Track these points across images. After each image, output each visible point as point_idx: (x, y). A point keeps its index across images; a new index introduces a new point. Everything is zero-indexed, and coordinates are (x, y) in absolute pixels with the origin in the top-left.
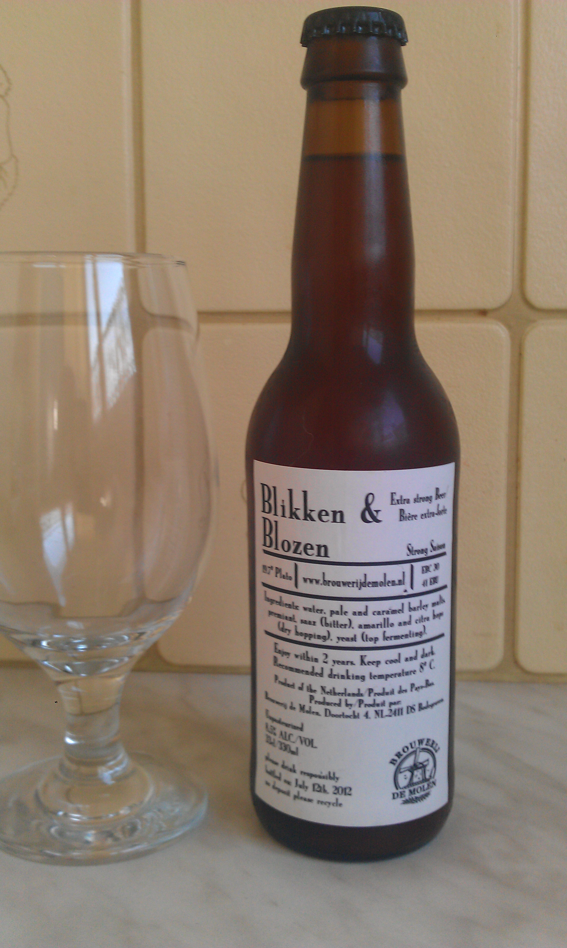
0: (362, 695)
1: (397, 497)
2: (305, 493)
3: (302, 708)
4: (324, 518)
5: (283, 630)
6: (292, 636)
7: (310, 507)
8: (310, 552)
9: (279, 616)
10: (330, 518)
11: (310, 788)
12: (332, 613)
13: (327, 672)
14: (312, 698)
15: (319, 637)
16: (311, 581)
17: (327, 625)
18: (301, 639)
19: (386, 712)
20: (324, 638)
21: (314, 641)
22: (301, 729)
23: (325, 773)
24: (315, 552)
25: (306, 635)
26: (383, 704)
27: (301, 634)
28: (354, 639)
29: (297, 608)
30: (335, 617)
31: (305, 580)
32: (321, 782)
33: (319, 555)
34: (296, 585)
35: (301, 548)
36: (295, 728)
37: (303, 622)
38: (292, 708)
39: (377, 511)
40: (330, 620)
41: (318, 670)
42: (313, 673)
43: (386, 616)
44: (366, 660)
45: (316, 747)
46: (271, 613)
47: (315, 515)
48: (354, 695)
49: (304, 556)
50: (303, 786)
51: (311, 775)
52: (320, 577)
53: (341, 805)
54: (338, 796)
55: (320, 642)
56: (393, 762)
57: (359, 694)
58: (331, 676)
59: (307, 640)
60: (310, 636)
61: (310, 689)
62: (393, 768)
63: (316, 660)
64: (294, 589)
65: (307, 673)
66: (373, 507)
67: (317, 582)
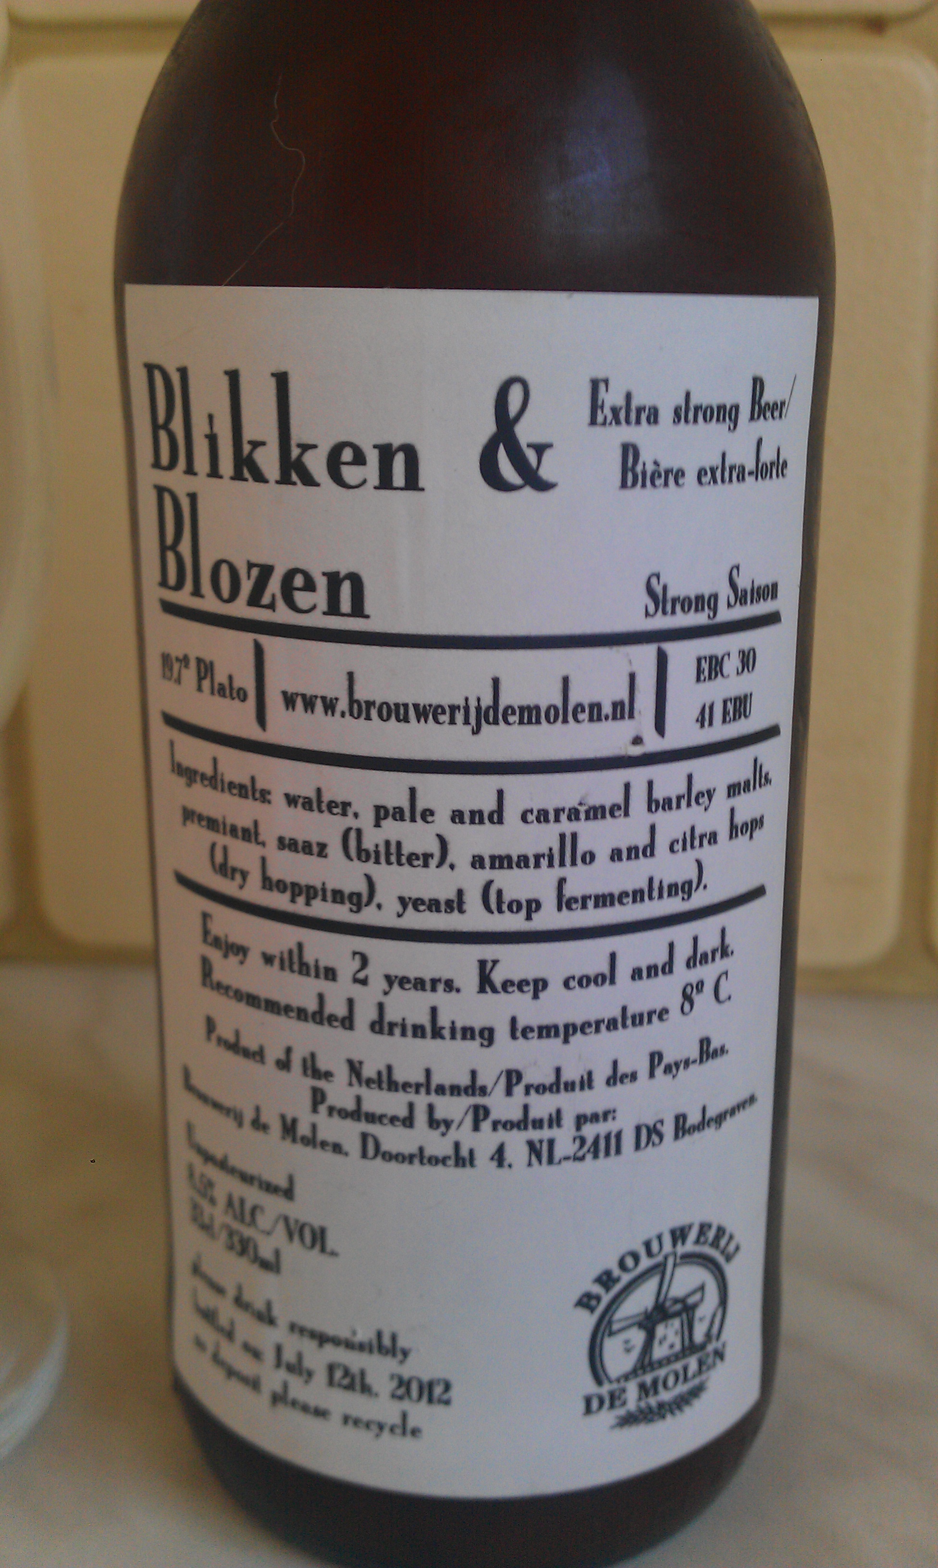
0: (483, 1091)
1: (612, 398)
2: (282, 380)
3: (289, 1128)
4: (350, 474)
5: (224, 870)
6: (253, 893)
7: (297, 435)
8: (302, 599)
9: (212, 824)
10: (371, 470)
11: (321, 1376)
12: (381, 813)
13: (365, 1015)
14: (318, 1097)
15: (338, 896)
16: (309, 704)
17: (363, 855)
18: (280, 901)
19: (565, 1144)
20: (357, 901)
21: (321, 909)
22: (288, 1193)
23: (364, 1335)
24: (320, 597)
25: (295, 890)
26: (556, 1119)
27: (281, 886)
28: (457, 904)
29: (264, 796)
30: (392, 830)
31: (289, 700)
32: (355, 1361)
33: (333, 609)
34: (261, 719)
35: (274, 586)
36: (270, 1188)
37: (287, 844)
38: (259, 1125)
39: (540, 449)
40: (372, 838)
41: (336, 1007)
42: (320, 1017)
43: (566, 826)
44: (498, 977)
45: (334, 1254)
46: (189, 815)
47: (316, 463)
48: (455, 1090)
49: (283, 615)
50: (297, 1368)
51: (322, 1339)
52: (338, 690)
53: (415, 1432)
54: (406, 1405)
55: (341, 913)
56: (586, 1302)
57: (474, 1088)
58: (379, 1026)
59: (300, 907)
60: (310, 893)
61: (311, 1068)
62: (587, 1321)
63: (331, 974)
64: (254, 732)
65: (302, 1014)
66: (525, 433)
67: (330, 706)
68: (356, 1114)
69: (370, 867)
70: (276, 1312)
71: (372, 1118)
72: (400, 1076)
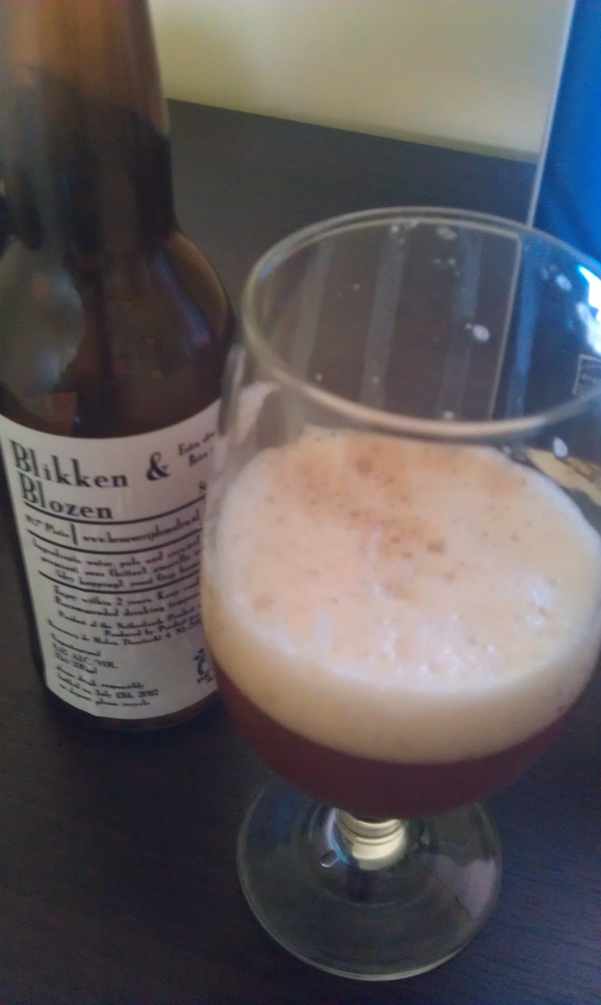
0: (162, 622)
1: (184, 447)
2: (75, 461)
3: (98, 640)
4: (103, 484)
5: (64, 577)
6: (76, 584)
7: (83, 474)
9: (57, 565)
10: (111, 483)
11: (114, 696)
12: (123, 564)
13: (122, 612)
14: (107, 633)
15: (109, 585)
16: (94, 540)
17: (117, 575)
18: (88, 587)
20: (116, 586)
21: (103, 589)
22: (98, 655)
23: (128, 684)
24: (95, 514)
25: (94, 584)
26: (184, 621)
27: (88, 583)
28: (150, 582)
29: (77, 561)
30: (126, 568)
31: (86, 539)
32: (125, 691)
33: (100, 516)
34: (76, 542)
35: (77, 511)
36: (91, 654)
37: (89, 573)
38: (85, 639)
39: (165, 467)
40: (120, 570)
41: (112, 611)
42: (106, 614)
43: (181, 553)
44: (164, 595)
45: (116, 667)
46: (44, 560)
47: (90, 481)
49: (81, 518)
50: (105, 695)
51: (114, 687)
52: (105, 537)
53: (148, 704)
54: (145, 698)
55: (111, 589)
56: (196, 658)
59: (96, 588)
60: (99, 585)
61: (104, 626)
62: (196, 662)
63: (108, 604)
64: (72, 545)
65: (99, 613)
66: (160, 465)
67: (102, 540)
68: (122, 635)
69: (120, 578)
70: (96, 683)
71: (126, 635)
72: (135, 624)
